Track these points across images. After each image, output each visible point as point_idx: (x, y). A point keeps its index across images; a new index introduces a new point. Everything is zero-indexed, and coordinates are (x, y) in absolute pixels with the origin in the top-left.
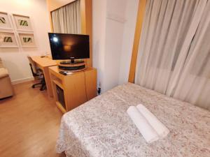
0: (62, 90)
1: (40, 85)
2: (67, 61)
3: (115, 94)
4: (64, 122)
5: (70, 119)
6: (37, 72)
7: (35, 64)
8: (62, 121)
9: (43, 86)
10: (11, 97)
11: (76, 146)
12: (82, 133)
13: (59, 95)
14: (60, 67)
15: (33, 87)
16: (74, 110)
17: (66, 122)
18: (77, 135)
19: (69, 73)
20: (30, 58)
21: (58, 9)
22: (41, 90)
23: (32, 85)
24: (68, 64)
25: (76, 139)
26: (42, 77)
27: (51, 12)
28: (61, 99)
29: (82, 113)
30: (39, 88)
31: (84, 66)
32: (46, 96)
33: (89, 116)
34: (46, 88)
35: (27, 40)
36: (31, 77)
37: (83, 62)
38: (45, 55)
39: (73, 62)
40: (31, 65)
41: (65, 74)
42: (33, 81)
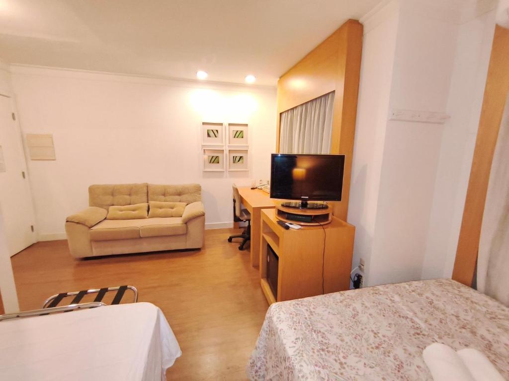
0: (277, 258)
1: (241, 240)
2: (293, 202)
3: (397, 298)
4: (270, 318)
5: (283, 316)
6: (241, 215)
7: (242, 200)
8: (267, 315)
9: (244, 242)
10: (198, 250)
11: (285, 373)
12: (300, 353)
13: (268, 264)
14: (280, 213)
15: (230, 240)
16: (293, 302)
17: (275, 319)
18: (290, 352)
19: (295, 226)
20: (236, 190)
21: (293, 109)
22: (241, 248)
23: (228, 236)
24: (294, 207)
25: (286, 359)
26: (246, 224)
27: (281, 114)
28: (271, 275)
29: (307, 314)
30: (238, 245)
31: (325, 217)
32: (246, 262)
33: (319, 326)
34: (248, 248)
35: (237, 159)
36: (230, 222)
37: (326, 207)
38: (257, 185)
39: (304, 206)
40: (234, 201)
41: (287, 228)
42: (230, 230)
